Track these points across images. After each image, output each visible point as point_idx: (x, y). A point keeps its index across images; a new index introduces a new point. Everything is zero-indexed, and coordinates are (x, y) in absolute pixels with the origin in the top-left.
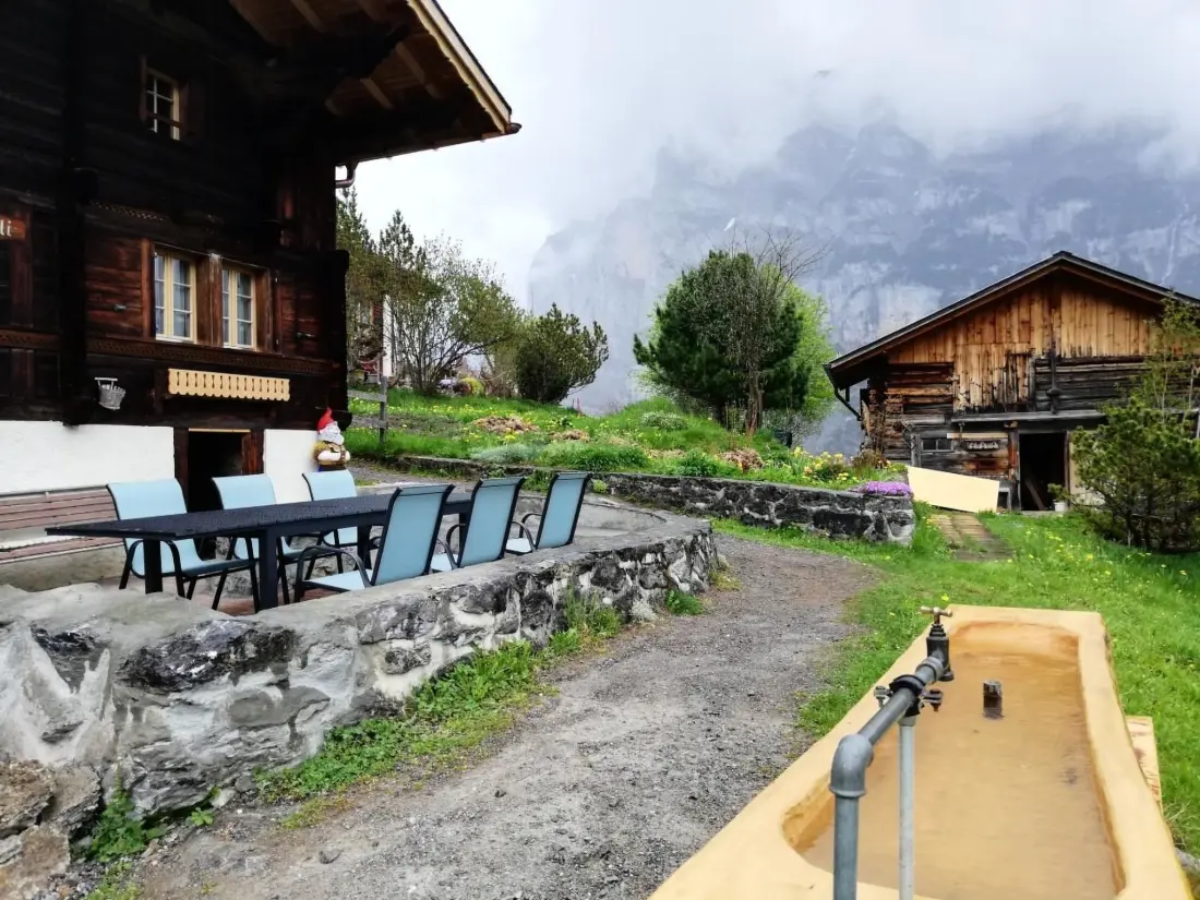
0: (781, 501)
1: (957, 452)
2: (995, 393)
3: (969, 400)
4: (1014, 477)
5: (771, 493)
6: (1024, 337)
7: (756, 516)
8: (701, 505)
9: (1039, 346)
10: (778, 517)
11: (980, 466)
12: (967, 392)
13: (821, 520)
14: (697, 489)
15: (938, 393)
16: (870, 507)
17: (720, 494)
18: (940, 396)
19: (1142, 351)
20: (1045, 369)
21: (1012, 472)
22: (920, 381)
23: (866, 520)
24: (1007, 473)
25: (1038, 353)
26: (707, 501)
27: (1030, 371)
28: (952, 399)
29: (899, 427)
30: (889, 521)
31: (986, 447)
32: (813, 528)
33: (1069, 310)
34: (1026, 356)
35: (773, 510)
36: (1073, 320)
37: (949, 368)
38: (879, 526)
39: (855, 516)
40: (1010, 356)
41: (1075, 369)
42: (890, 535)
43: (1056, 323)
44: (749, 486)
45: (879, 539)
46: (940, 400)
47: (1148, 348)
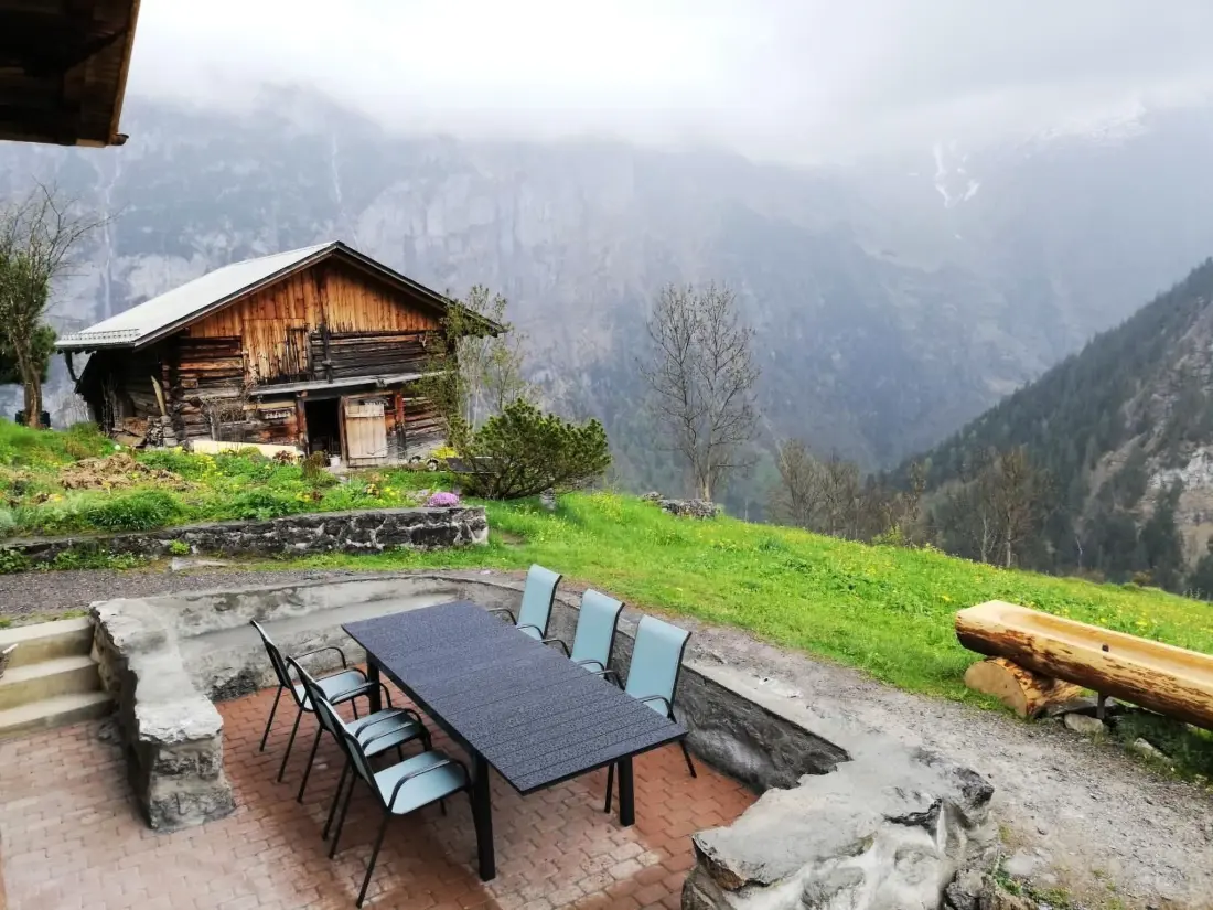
0: (381, 527)
1: (253, 423)
2: (281, 365)
3: (258, 373)
4: (304, 440)
5: (371, 521)
6: (301, 314)
7: (358, 544)
8: (301, 545)
9: (313, 323)
10: (380, 542)
11: (275, 434)
12: (257, 365)
13: (417, 537)
14: (295, 530)
15: (230, 367)
16: (456, 519)
17: (320, 531)
18: (231, 369)
19: (387, 329)
20: (319, 342)
21: (302, 436)
22: (211, 355)
23: (454, 529)
24: (298, 437)
25: (313, 328)
26: (307, 540)
27: (307, 344)
28: (245, 371)
29: (196, 403)
30: (473, 529)
31: (280, 416)
32: (412, 545)
33: (334, 291)
34: (303, 330)
35: (374, 537)
36: (336, 299)
37: (237, 342)
38: (465, 533)
39: (445, 528)
40: (291, 330)
41: (342, 342)
42: (474, 538)
43: (325, 302)
44: (350, 518)
45: (466, 543)
46: (232, 373)
47: (390, 326)
